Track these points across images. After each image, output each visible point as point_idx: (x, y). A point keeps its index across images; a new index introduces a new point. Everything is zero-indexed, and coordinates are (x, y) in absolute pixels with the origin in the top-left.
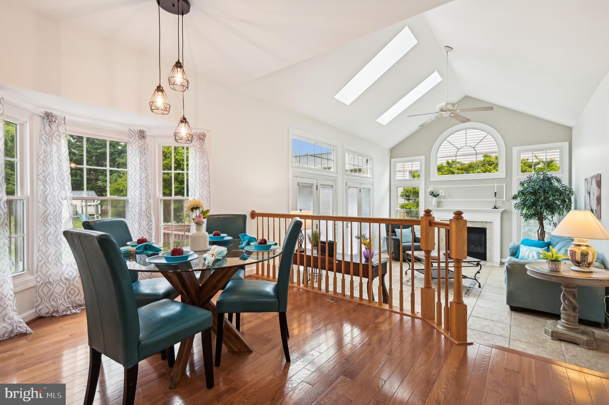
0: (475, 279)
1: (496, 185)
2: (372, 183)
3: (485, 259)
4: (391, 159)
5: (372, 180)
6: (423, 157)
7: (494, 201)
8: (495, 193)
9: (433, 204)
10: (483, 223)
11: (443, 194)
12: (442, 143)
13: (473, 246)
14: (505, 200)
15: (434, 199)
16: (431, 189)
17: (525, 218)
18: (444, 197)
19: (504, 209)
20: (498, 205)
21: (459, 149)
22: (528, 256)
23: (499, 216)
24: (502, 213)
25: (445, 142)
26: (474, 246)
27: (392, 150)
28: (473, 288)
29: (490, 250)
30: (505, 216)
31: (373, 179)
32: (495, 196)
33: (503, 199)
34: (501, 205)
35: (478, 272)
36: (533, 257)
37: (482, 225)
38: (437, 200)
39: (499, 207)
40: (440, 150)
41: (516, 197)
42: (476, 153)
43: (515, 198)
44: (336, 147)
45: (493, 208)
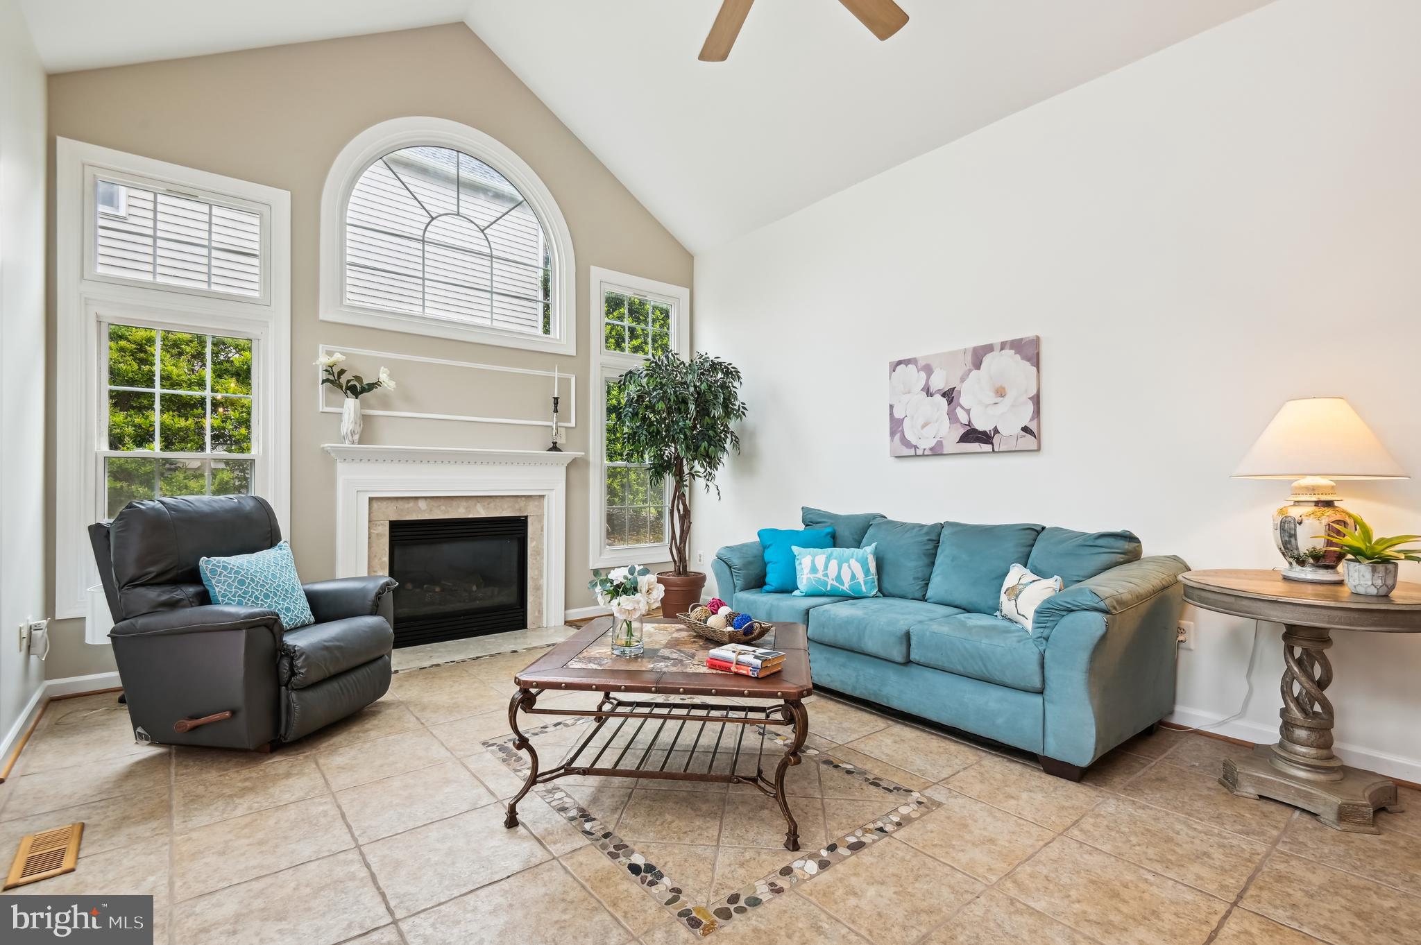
1: (556, 374)
6: (278, 198)
7: (553, 426)
8: (556, 401)
9: (345, 427)
10: (519, 499)
14: (574, 425)
15: (349, 406)
19: (574, 455)
20: (559, 442)
21: (433, 219)
22: (839, 578)
24: (568, 466)
26: (480, 587)
27: (55, 81)
29: (538, 589)
32: (556, 411)
33: (570, 422)
34: (566, 440)
36: (853, 577)
37: (517, 507)
38: (363, 411)
39: (562, 448)
42: (489, 253)
45: (550, 450)
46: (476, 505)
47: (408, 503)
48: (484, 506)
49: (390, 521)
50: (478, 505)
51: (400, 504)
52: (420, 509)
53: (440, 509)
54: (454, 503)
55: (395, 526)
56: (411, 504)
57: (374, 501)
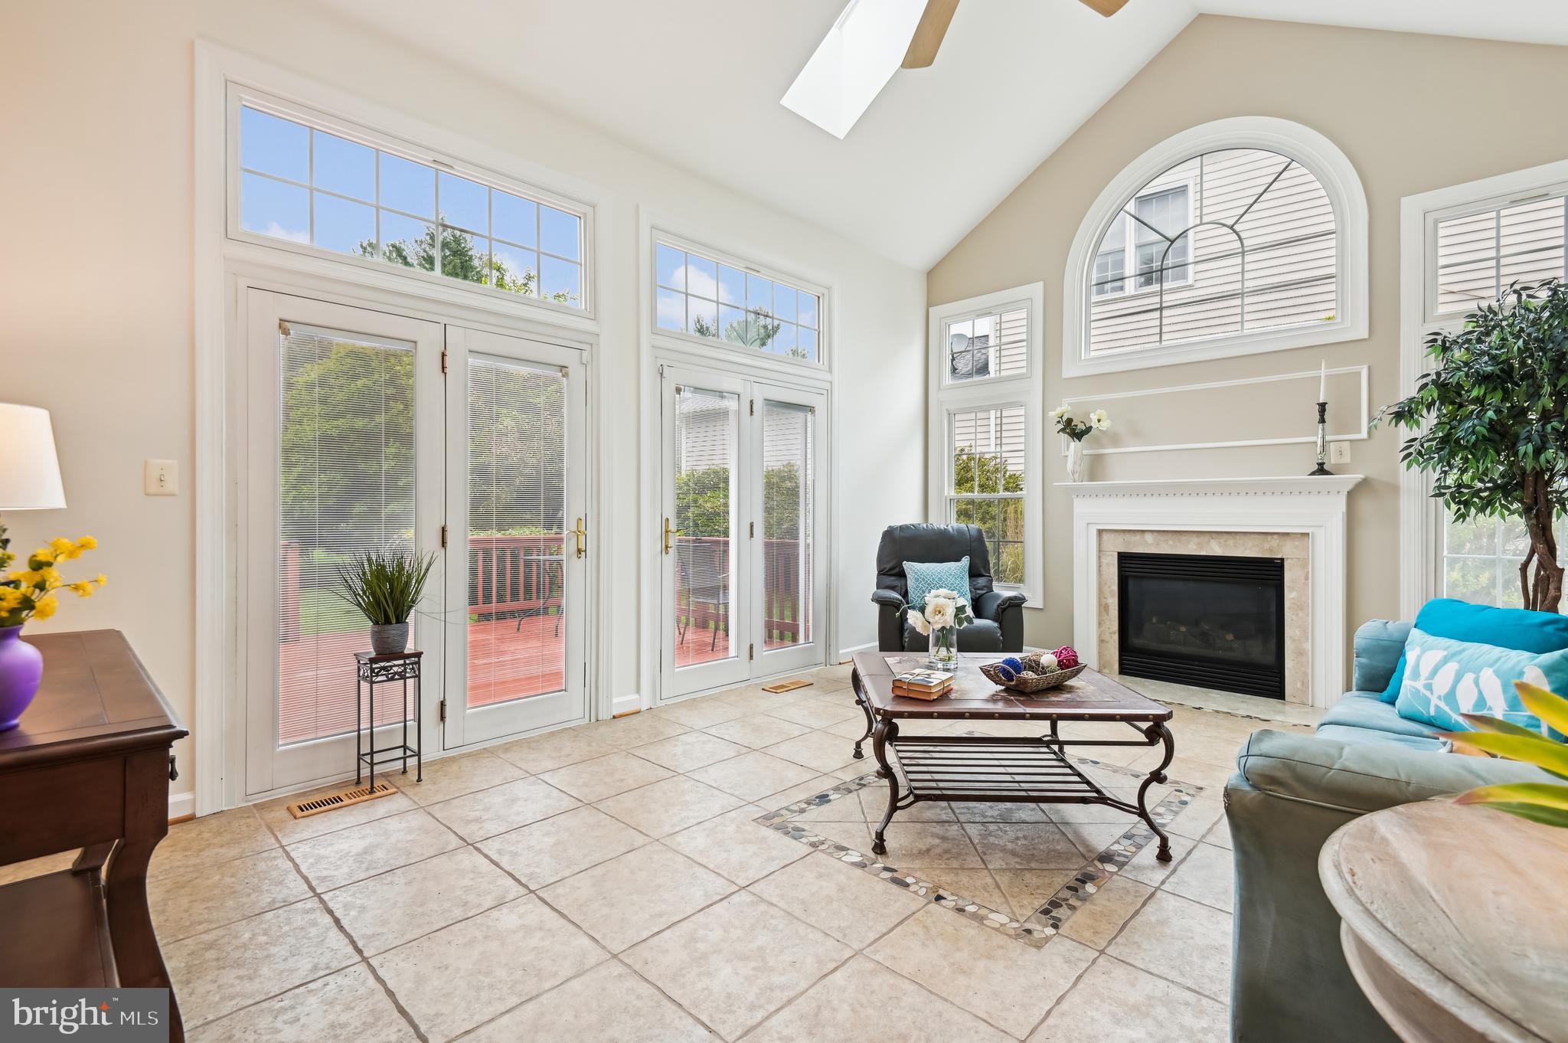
0: (1142, 813)
1: (1323, 372)
2: (827, 386)
3: (1277, 691)
4: (931, 309)
5: (828, 377)
6: (1036, 290)
7: (1316, 443)
8: (1322, 407)
9: (1070, 466)
10: (1269, 537)
11: (1105, 425)
12: (1108, 223)
13: (1230, 637)
14: (1365, 435)
15: (1073, 447)
16: (1065, 407)
17: (1454, 507)
18: (1115, 439)
19: (1362, 477)
20: (1333, 462)
21: (1172, 242)
23: (1339, 506)
24: (1351, 494)
25: (1122, 217)
26: (1236, 637)
27: (931, 274)
28: (1121, 865)
29: (1301, 653)
30: (1367, 506)
31: (829, 370)
32: (1322, 421)
33: (1360, 432)
34: (1346, 458)
35: (1157, 777)
37: (1267, 546)
38: (1085, 452)
39: (1340, 469)
40: (1101, 251)
41: (1411, 409)
42: (1240, 250)
43: (1405, 413)
45: (1313, 473)
46: (1209, 541)
47: (1135, 536)
48: (1220, 543)
49: (1119, 553)
50: (1212, 541)
51: (1128, 537)
52: (1146, 542)
53: (1167, 543)
54: (1184, 538)
55: (1124, 558)
56: (1138, 537)
57: (1104, 533)
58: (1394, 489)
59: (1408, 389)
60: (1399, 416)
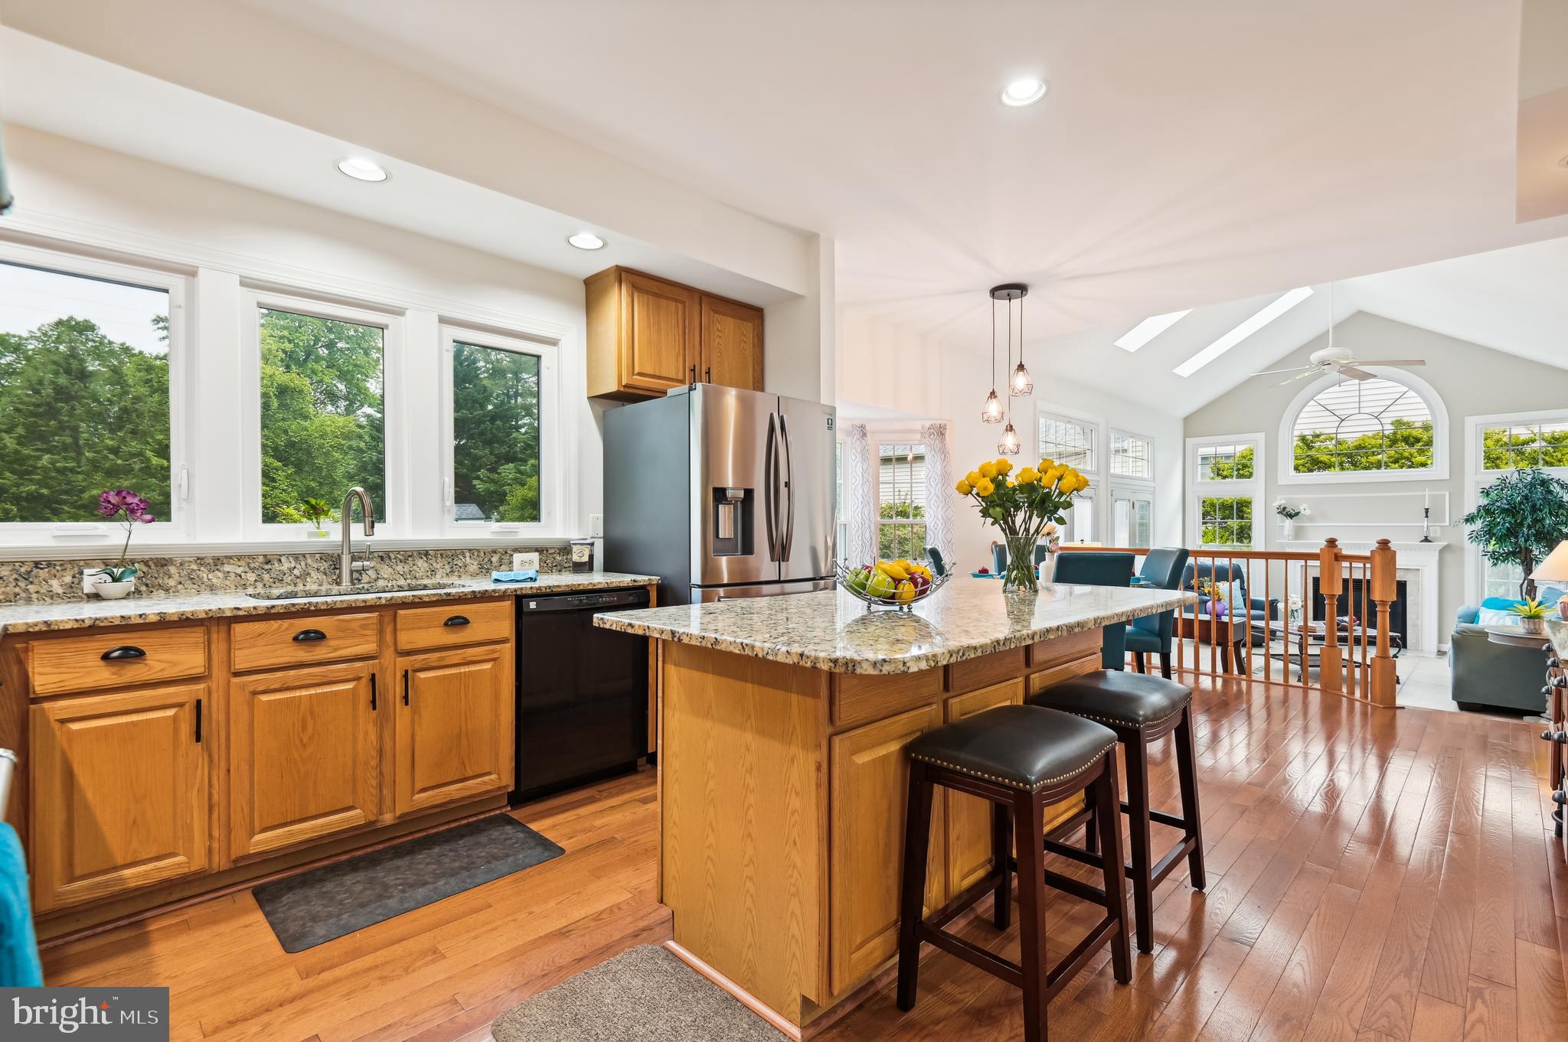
1: (1427, 493)
2: (1153, 489)
3: (1403, 645)
4: (1187, 439)
5: (1152, 484)
6: (1260, 436)
7: (1423, 526)
8: (1427, 510)
9: (1285, 531)
11: (1308, 512)
12: (1305, 405)
14: (1448, 524)
15: (1288, 522)
16: (1280, 501)
17: (1492, 560)
18: (1311, 519)
19: (1446, 543)
20: (1431, 535)
21: (1343, 420)
22: (1494, 621)
23: (1435, 556)
24: (1442, 552)
25: (1312, 403)
27: (1187, 420)
29: (1416, 626)
30: (1449, 557)
31: (1154, 481)
32: (1427, 516)
33: (1445, 522)
34: (1439, 534)
38: (1295, 524)
39: (1436, 540)
40: (1298, 421)
41: (1472, 518)
42: (1381, 429)
43: (1470, 519)
44: (1097, 424)
45: (1422, 541)
49: (1313, 577)
58: (1462, 549)
59: (1471, 508)
60: (1467, 521)
